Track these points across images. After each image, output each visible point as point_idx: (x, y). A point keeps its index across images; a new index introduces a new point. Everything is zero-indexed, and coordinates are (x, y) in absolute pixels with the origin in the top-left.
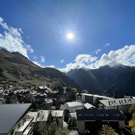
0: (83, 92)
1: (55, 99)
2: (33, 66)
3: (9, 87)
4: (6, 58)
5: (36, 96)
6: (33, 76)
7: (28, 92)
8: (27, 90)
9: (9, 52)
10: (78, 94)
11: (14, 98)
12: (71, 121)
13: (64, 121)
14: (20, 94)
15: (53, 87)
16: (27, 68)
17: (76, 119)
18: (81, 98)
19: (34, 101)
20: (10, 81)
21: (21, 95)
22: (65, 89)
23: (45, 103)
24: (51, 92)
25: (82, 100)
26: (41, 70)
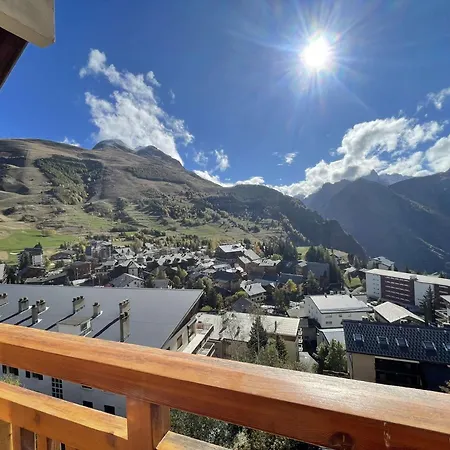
0: (370, 263)
1: (272, 284)
2: (197, 184)
3: (145, 247)
4: (127, 170)
5: (213, 271)
6: (200, 216)
7: (192, 262)
8: (188, 256)
9: (130, 151)
10: (352, 269)
11: (160, 277)
12: (325, 352)
13: (301, 349)
14: (173, 265)
15: (262, 248)
16: (181, 194)
17: (344, 348)
18: (364, 285)
19: (210, 287)
20: (145, 232)
21: (175, 269)
22: (304, 254)
23: (241, 293)
24: (257, 262)
25: (367, 292)
26: (222, 195)
